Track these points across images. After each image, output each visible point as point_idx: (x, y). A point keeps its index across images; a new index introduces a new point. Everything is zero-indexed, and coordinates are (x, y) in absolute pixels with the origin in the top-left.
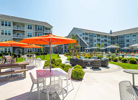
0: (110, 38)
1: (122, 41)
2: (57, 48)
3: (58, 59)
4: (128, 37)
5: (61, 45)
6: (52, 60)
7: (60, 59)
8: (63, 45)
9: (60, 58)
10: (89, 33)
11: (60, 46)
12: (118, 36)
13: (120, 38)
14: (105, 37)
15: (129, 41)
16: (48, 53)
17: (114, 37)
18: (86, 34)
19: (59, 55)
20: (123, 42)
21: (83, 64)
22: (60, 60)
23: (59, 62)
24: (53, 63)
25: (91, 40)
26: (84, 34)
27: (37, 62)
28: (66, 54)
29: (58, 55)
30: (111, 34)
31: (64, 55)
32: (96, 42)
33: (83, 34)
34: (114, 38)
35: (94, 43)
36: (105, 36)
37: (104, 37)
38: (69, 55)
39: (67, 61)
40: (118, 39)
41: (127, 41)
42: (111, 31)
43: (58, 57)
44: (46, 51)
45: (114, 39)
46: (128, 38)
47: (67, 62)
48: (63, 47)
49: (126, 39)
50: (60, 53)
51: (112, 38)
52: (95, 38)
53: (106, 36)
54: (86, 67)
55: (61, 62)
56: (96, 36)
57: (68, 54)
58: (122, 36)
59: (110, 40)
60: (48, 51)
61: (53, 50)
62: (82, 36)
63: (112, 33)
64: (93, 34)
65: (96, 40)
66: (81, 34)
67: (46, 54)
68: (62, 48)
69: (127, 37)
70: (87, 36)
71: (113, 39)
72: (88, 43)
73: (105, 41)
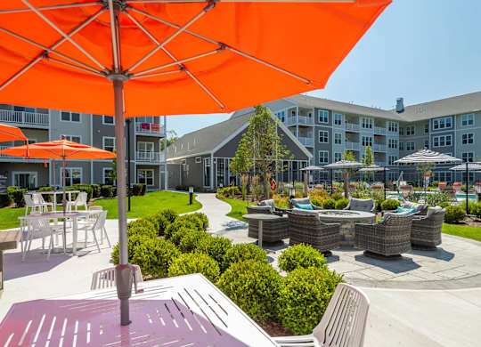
0: (398, 130)
1: (442, 138)
2: (187, 168)
3: (189, 213)
4: (471, 122)
5: (203, 156)
6: (163, 218)
7: (199, 211)
8: (209, 155)
9: (201, 206)
10: (316, 109)
11: (198, 160)
12: (428, 121)
13: (436, 127)
14: (376, 125)
15: (471, 141)
16: (147, 190)
17: (413, 123)
18: (303, 112)
19: (195, 194)
20: (448, 143)
21: (321, 238)
22: (201, 216)
23: (198, 226)
24: (166, 232)
25: (324, 138)
26: (294, 113)
27: (85, 228)
28: (225, 192)
29: (191, 194)
30: (399, 112)
31: (216, 197)
32: (340, 142)
33: (289, 110)
34: (413, 128)
35: (336, 148)
36: (376, 119)
37: (373, 124)
38: (237, 194)
39: (230, 219)
40: (427, 131)
41: (465, 142)
42: (400, 101)
43: (191, 203)
44: (142, 181)
45: (413, 133)
46: (467, 130)
47: (231, 228)
48: (212, 163)
49: (460, 130)
50: (198, 190)
51: (406, 129)
52: (339, 130)
53: (380, 122)
54: (334, 253)
55: (205, 226)
56: (343, 120)
57: (231, 191)
58: (445, 119)
59: (395, 136)
60: (150, 182)
61: (169, 178)
62: (286, 119)
63: (403, 110)
64: (330, 111)
65: (343, 138)
66: (283, 113)
67: (142, 194)
68: (208, 169)
69: (465, 123)
70: (306, 121)
71: (408, 133)
72: (310, 149)
73: (376, 142)
